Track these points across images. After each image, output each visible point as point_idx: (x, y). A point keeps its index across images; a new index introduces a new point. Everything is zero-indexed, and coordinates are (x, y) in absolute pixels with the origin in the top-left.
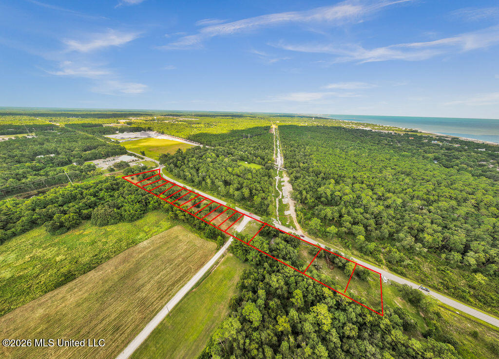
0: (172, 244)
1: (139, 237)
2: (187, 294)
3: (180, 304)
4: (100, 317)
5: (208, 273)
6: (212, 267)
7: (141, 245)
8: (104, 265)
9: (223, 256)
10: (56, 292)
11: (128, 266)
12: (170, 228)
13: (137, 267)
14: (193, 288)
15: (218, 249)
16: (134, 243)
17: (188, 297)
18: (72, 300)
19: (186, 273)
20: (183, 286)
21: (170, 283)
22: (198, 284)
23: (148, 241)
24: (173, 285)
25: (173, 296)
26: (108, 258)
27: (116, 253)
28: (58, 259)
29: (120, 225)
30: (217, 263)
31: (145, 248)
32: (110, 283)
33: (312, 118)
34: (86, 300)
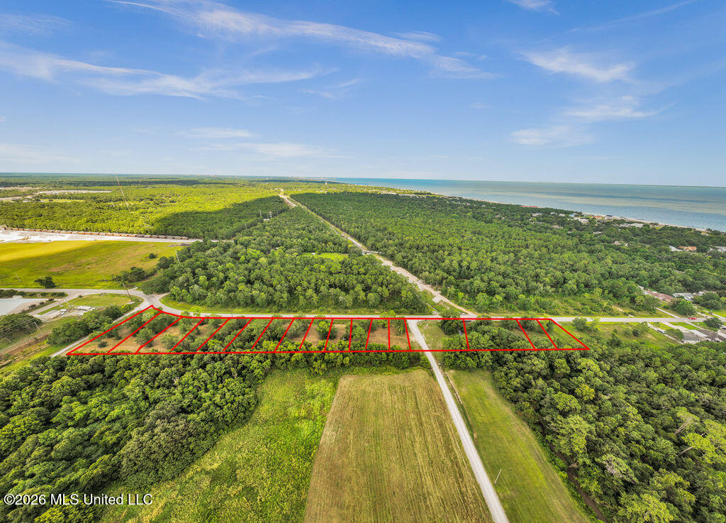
2: (477, 446)
3: (487, 462)
5: (462, 408)
6: (456, 398)
7: (326, 440)
12: (335, 386)
14: (472, 436)
17: (481, 448)
19: (441, 425)
20: (460, 442)
21: (443, 452)
22: (470, 427)
23: (330, 427)
24: (449, 450)
25: (467, 461)
30: (452, 390)
31: (341, 440)
33: (323, 182)
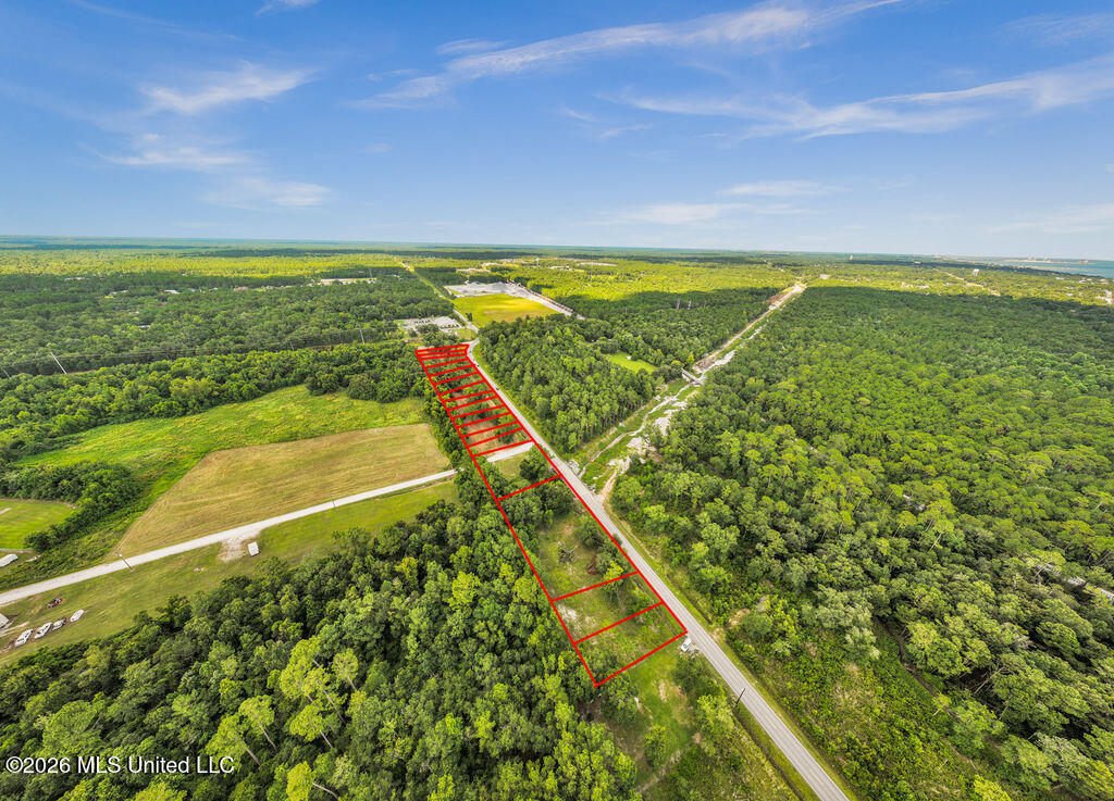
0: (401, 441)
1: (375, 422)
2: (367, 500)
3: (352, 506)
4: (287, 481)
5: (410, 489)
6: (418, 486)
7: (370, 431)
8: (324, 438)
9: (445, 479)
10: (278, 445)
11: (344, 447)
12: (415, 423)
13: (347, 452)
14: (377, 497)
15: (446, 469)
16: (366, 426)
17: (364, 503)
18: (281, 457)
19: (387, 478)
20: (370, 490)
21: (361, 481)
22: (386, 496)
23: (381, 430)
25: (354, 494)
26: (333, 432)
27: (343, 430)
28: (298, 417)
29: (369, 402)
31: (371, 436)
32: (316, 456)
34: (291, 462)
